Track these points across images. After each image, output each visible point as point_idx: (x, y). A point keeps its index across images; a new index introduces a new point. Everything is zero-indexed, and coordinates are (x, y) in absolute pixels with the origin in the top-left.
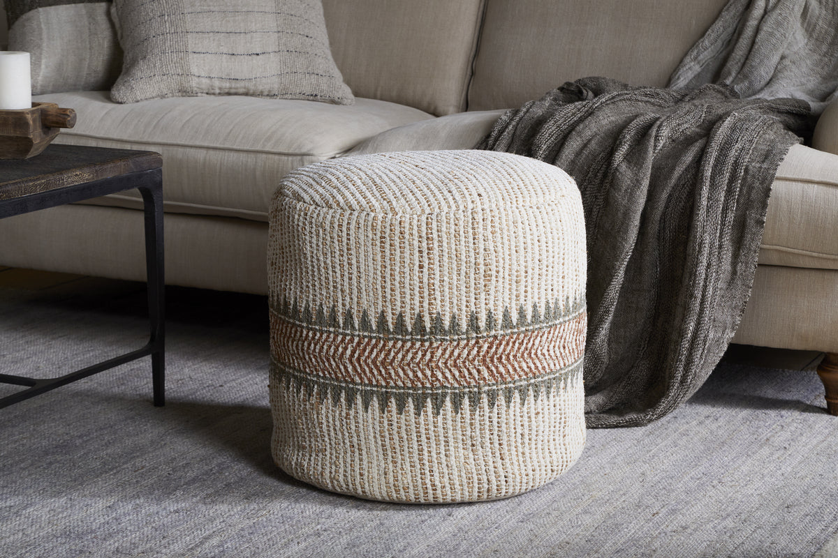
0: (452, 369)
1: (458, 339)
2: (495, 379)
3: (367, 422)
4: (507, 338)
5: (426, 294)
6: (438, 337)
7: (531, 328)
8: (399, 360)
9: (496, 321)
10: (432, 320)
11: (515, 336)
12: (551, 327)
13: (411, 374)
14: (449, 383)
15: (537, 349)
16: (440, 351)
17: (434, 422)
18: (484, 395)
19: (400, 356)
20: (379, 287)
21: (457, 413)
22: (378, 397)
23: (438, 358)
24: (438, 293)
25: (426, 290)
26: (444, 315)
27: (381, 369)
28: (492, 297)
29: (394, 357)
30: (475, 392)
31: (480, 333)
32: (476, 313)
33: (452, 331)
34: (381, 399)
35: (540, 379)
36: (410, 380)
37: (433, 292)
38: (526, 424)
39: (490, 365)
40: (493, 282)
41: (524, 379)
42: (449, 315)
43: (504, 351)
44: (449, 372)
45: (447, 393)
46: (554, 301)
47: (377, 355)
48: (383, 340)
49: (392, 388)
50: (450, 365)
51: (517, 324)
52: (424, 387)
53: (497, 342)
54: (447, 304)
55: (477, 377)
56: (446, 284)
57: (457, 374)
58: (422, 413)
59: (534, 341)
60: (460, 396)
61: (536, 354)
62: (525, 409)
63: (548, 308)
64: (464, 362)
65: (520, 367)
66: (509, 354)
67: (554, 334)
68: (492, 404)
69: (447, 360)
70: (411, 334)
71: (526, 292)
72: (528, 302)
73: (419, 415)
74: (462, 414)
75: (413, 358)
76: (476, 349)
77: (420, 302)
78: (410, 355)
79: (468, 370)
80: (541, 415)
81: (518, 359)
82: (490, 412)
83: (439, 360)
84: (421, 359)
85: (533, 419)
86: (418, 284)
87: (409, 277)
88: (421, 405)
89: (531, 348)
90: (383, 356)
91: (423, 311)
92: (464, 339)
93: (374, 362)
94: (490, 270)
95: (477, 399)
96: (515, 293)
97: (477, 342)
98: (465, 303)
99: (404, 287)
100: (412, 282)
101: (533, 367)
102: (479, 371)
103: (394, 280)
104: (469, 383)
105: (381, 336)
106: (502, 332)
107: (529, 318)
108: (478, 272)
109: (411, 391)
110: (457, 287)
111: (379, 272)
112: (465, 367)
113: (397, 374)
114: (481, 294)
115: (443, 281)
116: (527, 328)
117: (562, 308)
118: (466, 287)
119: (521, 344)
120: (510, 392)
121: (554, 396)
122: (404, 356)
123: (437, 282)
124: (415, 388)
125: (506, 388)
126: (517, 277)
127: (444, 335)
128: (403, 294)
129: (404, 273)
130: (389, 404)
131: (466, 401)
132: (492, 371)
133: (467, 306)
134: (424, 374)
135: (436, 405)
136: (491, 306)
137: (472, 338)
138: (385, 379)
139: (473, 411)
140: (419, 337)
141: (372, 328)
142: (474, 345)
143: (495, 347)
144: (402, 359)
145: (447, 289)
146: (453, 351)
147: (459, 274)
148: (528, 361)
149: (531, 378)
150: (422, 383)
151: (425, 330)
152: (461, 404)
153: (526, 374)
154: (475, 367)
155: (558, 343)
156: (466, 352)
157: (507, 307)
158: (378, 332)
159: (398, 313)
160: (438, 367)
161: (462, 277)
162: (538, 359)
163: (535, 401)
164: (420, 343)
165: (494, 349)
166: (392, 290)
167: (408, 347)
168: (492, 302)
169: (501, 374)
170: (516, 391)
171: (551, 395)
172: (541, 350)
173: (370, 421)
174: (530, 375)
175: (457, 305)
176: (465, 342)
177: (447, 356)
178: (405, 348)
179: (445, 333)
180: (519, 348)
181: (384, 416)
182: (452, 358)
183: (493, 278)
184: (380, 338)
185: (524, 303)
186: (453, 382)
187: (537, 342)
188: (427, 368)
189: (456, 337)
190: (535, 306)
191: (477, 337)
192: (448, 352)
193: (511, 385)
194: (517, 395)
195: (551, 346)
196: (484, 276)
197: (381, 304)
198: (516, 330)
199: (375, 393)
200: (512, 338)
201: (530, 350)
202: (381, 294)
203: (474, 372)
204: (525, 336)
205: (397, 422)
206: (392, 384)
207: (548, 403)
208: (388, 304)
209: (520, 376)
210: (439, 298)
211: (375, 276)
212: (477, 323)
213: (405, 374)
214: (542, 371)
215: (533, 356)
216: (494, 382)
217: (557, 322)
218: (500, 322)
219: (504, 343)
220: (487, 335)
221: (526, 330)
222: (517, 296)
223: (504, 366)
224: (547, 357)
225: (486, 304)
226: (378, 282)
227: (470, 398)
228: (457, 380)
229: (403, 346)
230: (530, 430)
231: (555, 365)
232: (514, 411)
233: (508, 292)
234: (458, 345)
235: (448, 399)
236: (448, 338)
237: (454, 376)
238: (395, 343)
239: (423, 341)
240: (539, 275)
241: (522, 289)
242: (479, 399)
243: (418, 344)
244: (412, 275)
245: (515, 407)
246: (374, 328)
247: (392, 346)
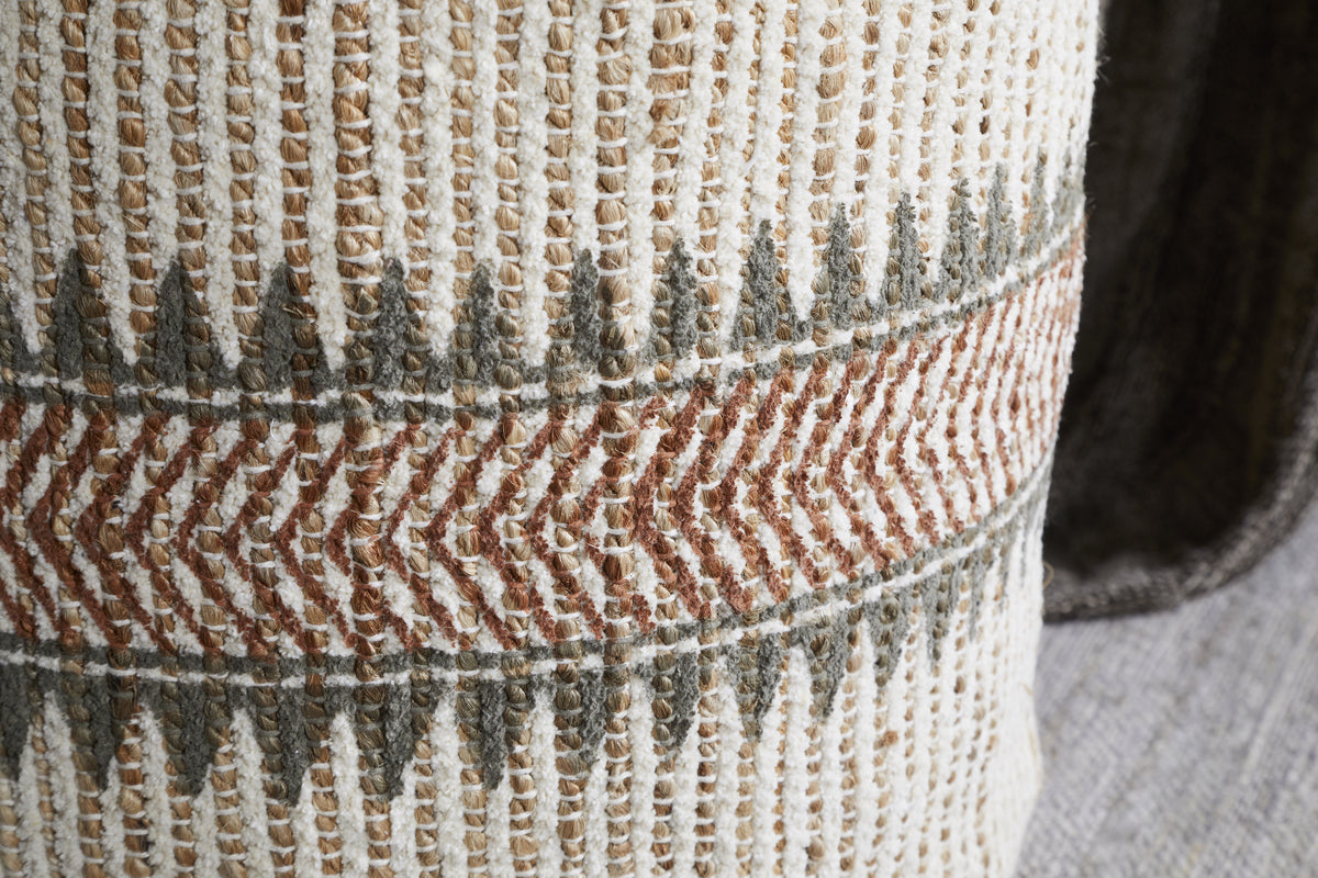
0: (470, 563)
1: (504, 404)
2: (692, 604)
3: (18, 821)
4: (764, 387)
5: (322, 161)
6: (394, 396)
7: (881, 327)
8: (178, 516)
9: (706, 299)
10: (357, 302)
11: (801, 379)
12: (967, 313)
13: (243, 594)
14: (450, 632)
15: (904, 431)
16: (402, 472)
17: (370, 830)
18: (636, 689)
19: (181, 495)
20: (52, 118)
21: (493, 781)
22: (67, 706)
23: (391, 506)
24: (390, 159)
25: (322, 139)
26: (426, 276)
27: (81, 561)
28: (691, 176)
29: (149, 504)
30: (590, 674)
31: (625, 369)
32: (603, 263)
33: (472, 366)
34: (83, 712)
35: (909, 578)
36: (242, 621)
37: (361, 150)
38: (833, 797)
39: (671, 533)
40: (702, 90)
41: (836, 589)
42: (452, 274)
43: (746, 455)
44: (449, 581)
45: (437, 687)
46: (988, 183)
47: (56, 484)
48: (87, 410)
49: (142, 659)
50: (460, 542)
51: (816, 314)
52: (315, 657)
53: (712, 411)
54: (444, 215)
55: (600, 599)
56: (437, 101)
57: (494, 586)
58: (308, 788)
59: (889, 395)
60: (509, 697)
61: (896, 460)
62: (832, 731)
63: (960, 220)
64: (533, 527)
65: (820, 532)
66: (768, 471)
67: (978, 347)
68: (671, 728)
69: (442, 516)
70: (241, 378)
71: (865, 140)
72: (870, 192)
73: (292, 796)
74: (516, 784)
75: (250, 510)
76: (599, 455)
77: (289, 205)
78: (236, 494)
79: (555, 564)
80: (902, 744)
81: (813, 495)
82: (666, 766)
83: (395, 520)
84: (300, 513)
85: (866, 771)
86: (276, 104)
87: (221, 65)
88: (299, 749)
89: (877, 431)
90: (85, 493)
91: (306, 255)
92: (535, 405)
93: (40, 524)
94: (687, 24)
95: (596, 708)
96: (810, 147)
97: (606, 420)
98: (541, 210)
99: (194, 118)
100: (241, 91)
101: (879, 521)
102: (611, 570)
103: (140, 76)
104: (561, 631)
105: (76, 386)
106: (736, 361)
107: (874, 277)
108: (617, 34)
109: (246, 680)
110: (502, 120)
111: (49, 34)
112: (540, 549)
113: (166, 589)
114: (635, 158)
115: (421, 85)
116: (864, 329)
117: (1018, 212)
118: (552, 120)
119: (831, 414)
120: (764, 661)
121: (959, 643)
122: (203, 498)
123: (385, 94)
124: (265, 663)
125: (746, 642)
126: (827, 60)
127: (426, 384)
128: (189, 159)
129: (195, 38)
130: (131, 740)
131: (542, 724)
132: (678, 564)
133: (554, 227)
134: (316, 593)
135: (382, 743)
136: (685, 223)
137: (581, 399)
138: (103, 615)
139: (573, 769)
140: (285, 397)
141: (19, 344)
142: (589, 438)
143: (697, 438)
144: (196, 515)
145: (440, 132)
146: (475, 468)
147: (513, 49)
148: (858, 496)
149: (867, 581)
150: (307, 640)
151: (318, 361)
152: (512, 738)
153: (848, 561)
154: (591, 552)
155: (990, 394)
156: (543, 470)
157: (766, 225)
158: (58, 366)
159: (162, 264)
160: (388, 552)
161: (532, 62)
162: (906, 480)
163: (880, 682)
164: (289, 428)
165: (691, 452)
166: (129, 136)
167: (226, 450)
168: (689, 204)
169: (724, 576)
170: (797, 652)
171: (947, 645)
172: (921, 438)
173: (34, 819)
174: (868, 565)
175: (499, 218)
176: (542, 418)
177: (439, 495)
178: (208, 457)
179: (426, 371)
180: (819, 438)
181: (107, 798)
182: (471, 507)
183: (704, 68)
184: (69, 399)
185: (850, 198)
186: (471, 630)
187: (905, 397)
188: (328, 563)
189: (491, 396)
190: (902, 216)
191: (605, 391)
192: (446, 477)
193: (775, 626)
194: (797, 671)
195: (965, 410)
196: (655, 59)
197: (64, 210)
198: (806, 346)
199: (50, 685)
200: (787, 387)
201: (872, 442)
202: (63, 159)
203: (589, 575)
204: (854, 372)
205: (177, 832)
206: (142, 639)
207: (932, 682)
208: (108, 214)
209: (817, 577)
210: (397, 184)
211: (31, 55)
212: (606, 316)
213: (212, 589)
214: (919, 539)
215: (883, 468)
216: (689, 618)
217: (995, 287)
218: (729, 306)
219: (745, 415)
220: (661, 379)
221: (857, 342)
222: (822, 166)
223: (743, 534)
224: (945, 464)
225: (659, 213)
226: (50, 90)
227: (560, 704)
228: (492, 618)
229: (195, 444)
230: (849, 823)
231: (973, 498)
232: (783, 748)
233: (778, 146)
234: (503, 434)
235: (445, 714)
236: (446, 400)
237: (477, 596)
238: (152, 427)
239: (307, 420)
240: (934, 48)
241: (848, 124)
242: (611, 706)
243: (280, 436)
244: (239, 49)
245: (784, 728)
246: (35, 342)
247: (136, 444)
